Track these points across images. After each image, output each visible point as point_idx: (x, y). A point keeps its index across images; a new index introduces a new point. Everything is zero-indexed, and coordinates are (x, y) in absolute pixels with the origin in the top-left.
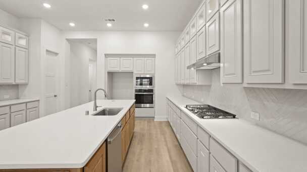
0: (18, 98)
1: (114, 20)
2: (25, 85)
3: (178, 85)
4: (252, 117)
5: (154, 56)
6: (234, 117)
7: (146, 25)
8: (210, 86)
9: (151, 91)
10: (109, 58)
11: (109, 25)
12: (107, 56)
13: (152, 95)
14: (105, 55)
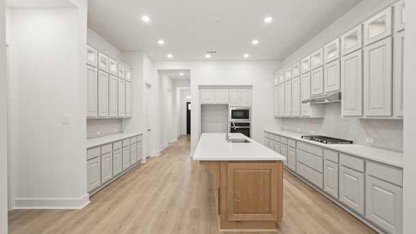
0: (122, 132)
1: (215, 52)
2: (128, 119)
3: (276, 118)
4: (367, 141)
5: (250, 87)
6: (351, 142)
7: (246, 56)
8: (322, 119)
9: (248, 124)
10: (203, 90)
11: (208, 56)
12: (200, 87)
13: (249, 129)
14: (199, 86)
